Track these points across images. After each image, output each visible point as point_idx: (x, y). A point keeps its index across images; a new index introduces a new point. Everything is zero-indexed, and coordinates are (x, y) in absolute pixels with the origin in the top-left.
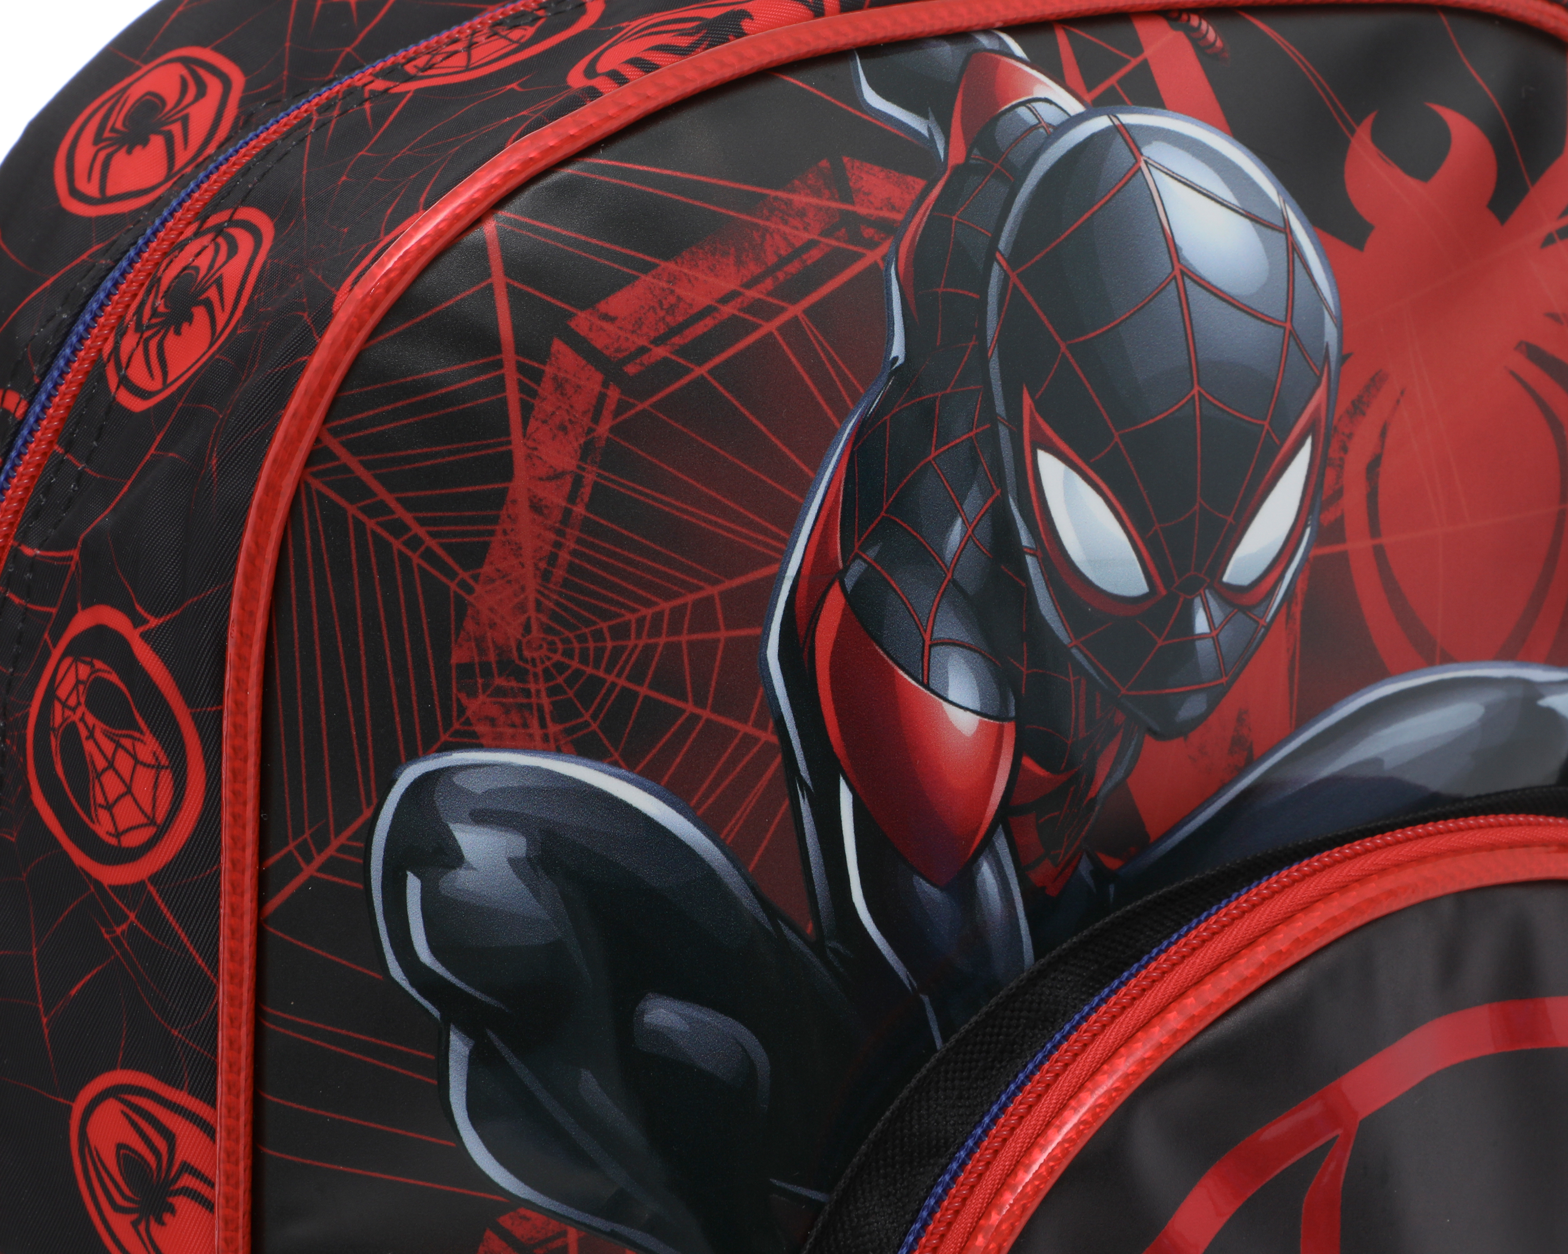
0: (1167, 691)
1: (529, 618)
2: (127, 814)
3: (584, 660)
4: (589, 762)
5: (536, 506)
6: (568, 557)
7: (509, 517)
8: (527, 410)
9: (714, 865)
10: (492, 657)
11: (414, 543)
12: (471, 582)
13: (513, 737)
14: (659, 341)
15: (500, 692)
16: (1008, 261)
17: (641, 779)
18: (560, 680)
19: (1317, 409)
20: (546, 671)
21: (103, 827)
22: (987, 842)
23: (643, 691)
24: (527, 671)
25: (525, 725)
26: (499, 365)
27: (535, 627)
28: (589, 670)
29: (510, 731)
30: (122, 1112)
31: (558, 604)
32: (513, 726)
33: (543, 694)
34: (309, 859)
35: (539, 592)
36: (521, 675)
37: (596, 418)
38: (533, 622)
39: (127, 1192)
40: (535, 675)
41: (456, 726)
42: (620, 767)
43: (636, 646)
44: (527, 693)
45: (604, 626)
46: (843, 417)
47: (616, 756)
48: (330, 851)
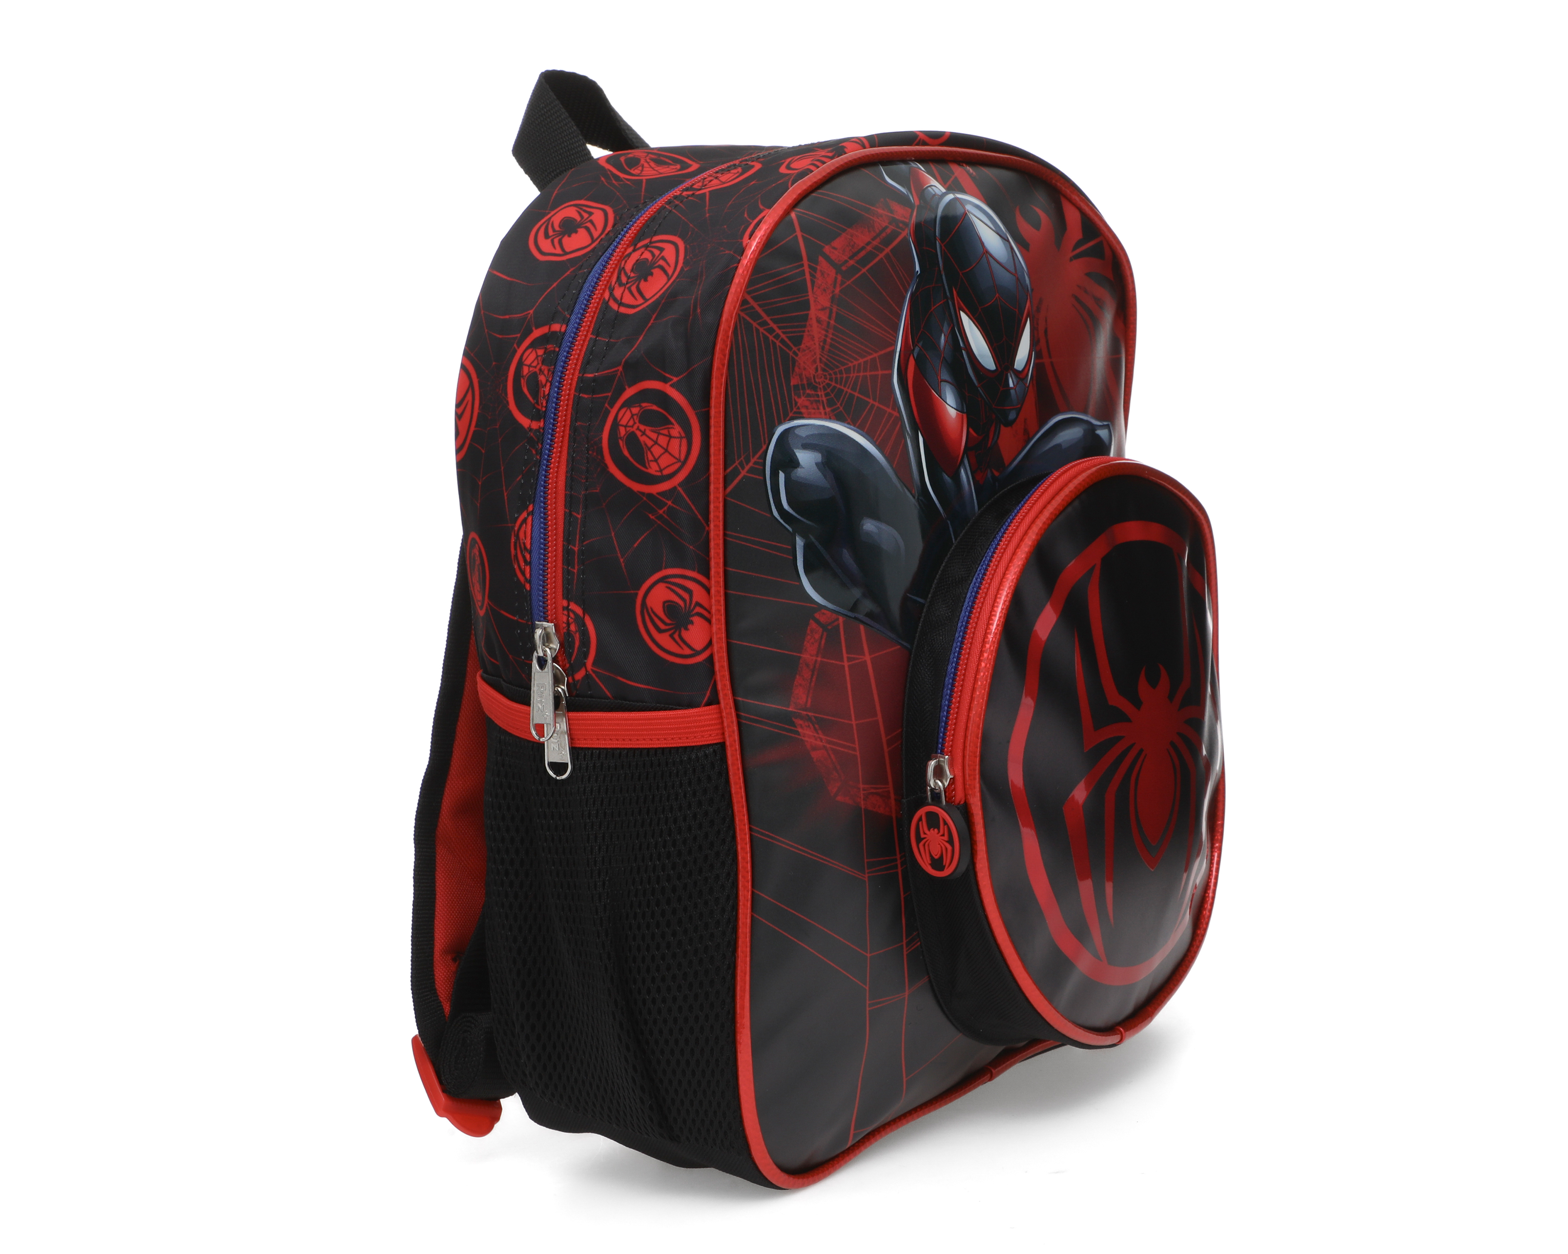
0: (1006, 408)
1: (817, 366)
2: (665, 461)
3: (836, 383)
4: (841, 423)
5: (819, 321)
6: (830, 341)
7: (810, 325)
8: (813, 283)
9: (883, 464)
10: (805, 382)
11: (777, 336)
12: (797, 352)
13: (814, 413)
14: (851, 258)
15: (809, 395)
16: (940, 240)
17: (858, 429)
18: (829, 390)
19: (1029, 307)
20: (824, 387)
21: (653, 469)
22: (962, 461)
23: (856, 394)
24: (817, 387)
25: (818, 409)
26: (802, 265)
27: (819, 369)
28: (838, 386)
29: (813, 411)
30: (666, 587)
31: (827, 359)
32: (814, 409)
33: (823, 396)
34: (743, 468)
35: (820, 354)
36: (815, 388)
37: (835, 287)
38: (819, 366)
39: (668, 621)
40: (820, 388)
41: (795, 410)
42: (851, 425)
43: (853, 376)
44: (818, 396)
45: (842, 368)
46: (906, 292)
47: (849, 420)
48: (751, 464)
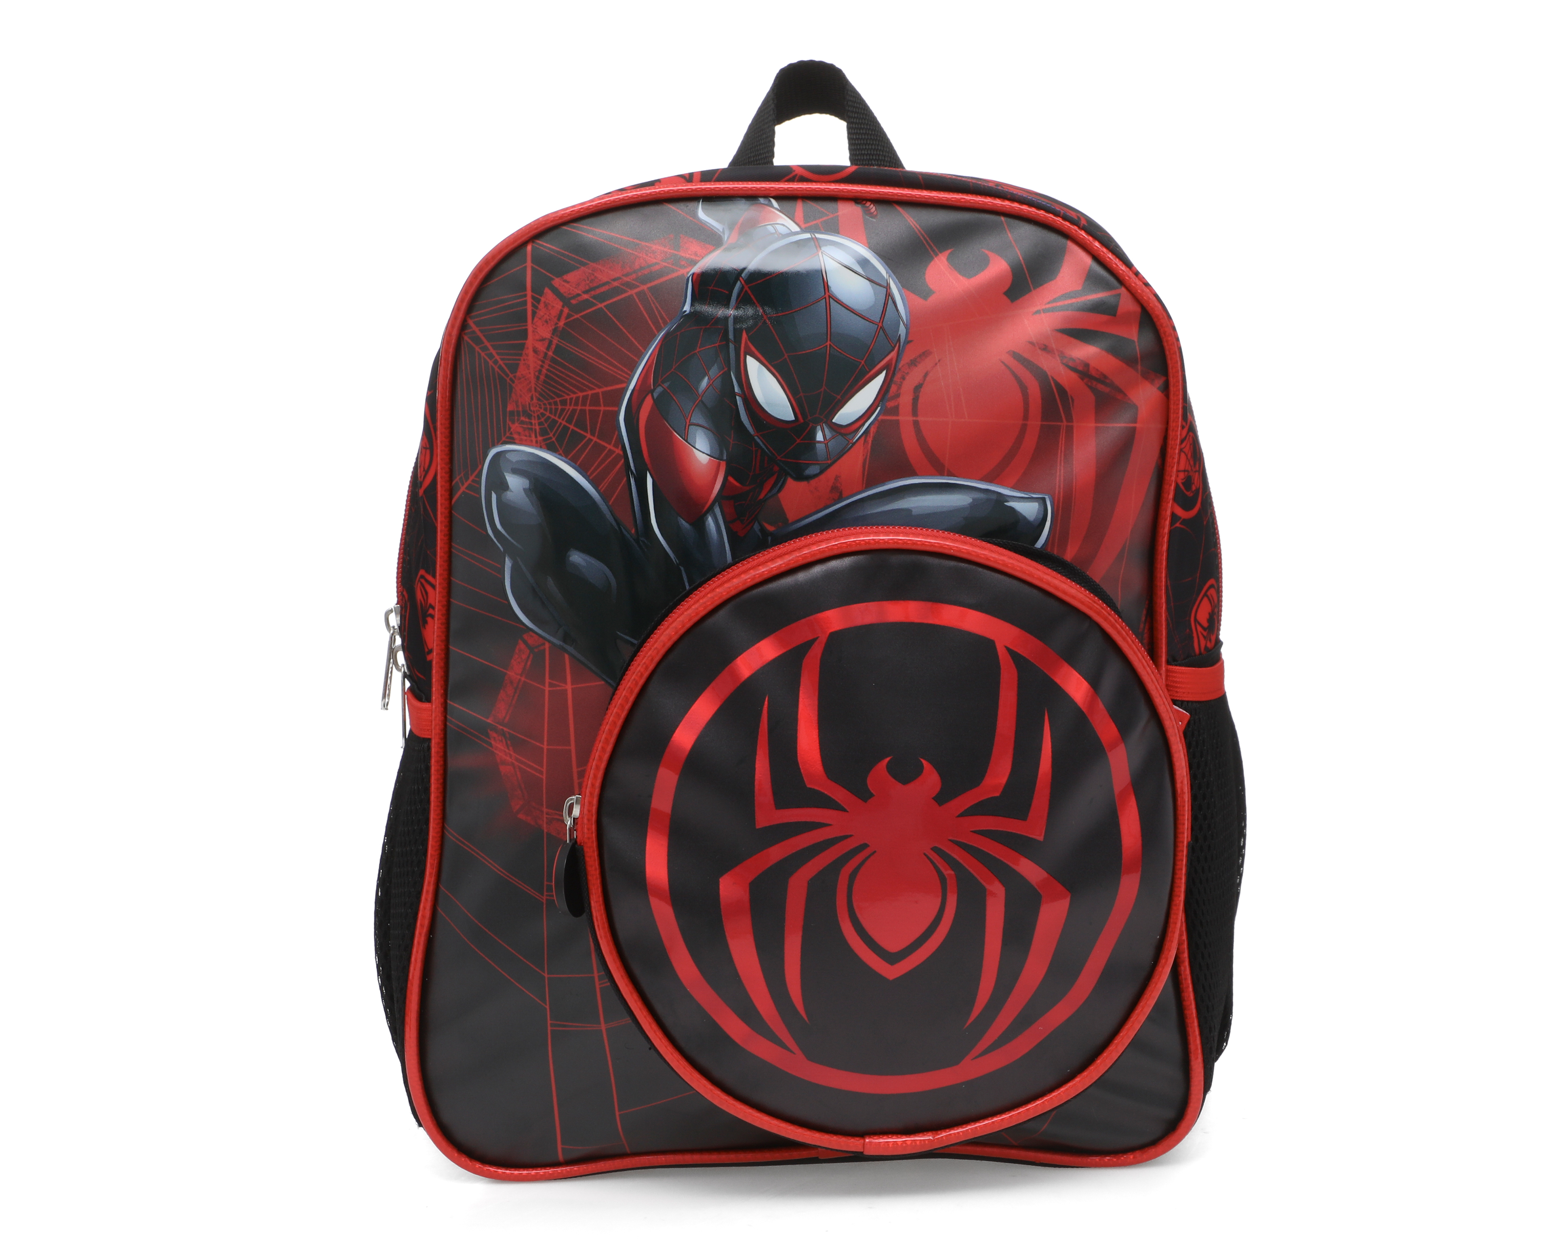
0: (800, 461)
1: (532, 394)
3: (551, 413)
4: (551, 452)
5: (535, 351)
6: (545, 372)
7: (526, 354)
8: (534, 314)
9: (596, 500)
10: (521, 409)
11: (496, 362)
12: (514, 379)
13: (526, 440)
14: (586, 292)
15: (522, 422)
16: (745, 281)
17: (570, 462)
18: (543, 420)
19: (891, 360)
20: (538, 416)
22: (710, 509)
23: (572, 427)
24: (532, 415)
25: (530, 436)
26: (525, 296)
27: (534, 398)
28: (553, 417)
29: (525, 438)
30: (420, 586)
31: (541, 389)
32: (526, 436)
33: (537, 425)
34: (463, 484)
35: (535, 384)
36: (529, 416)
37: (559, 319)
38: (534, 396)
40: (534, 417)
41: (508, 434)
43: (569, 409)
44: (531, 424)
45: (558, 400)
46: (659, 330)
47: (561, 452)
48: (469, 482)
